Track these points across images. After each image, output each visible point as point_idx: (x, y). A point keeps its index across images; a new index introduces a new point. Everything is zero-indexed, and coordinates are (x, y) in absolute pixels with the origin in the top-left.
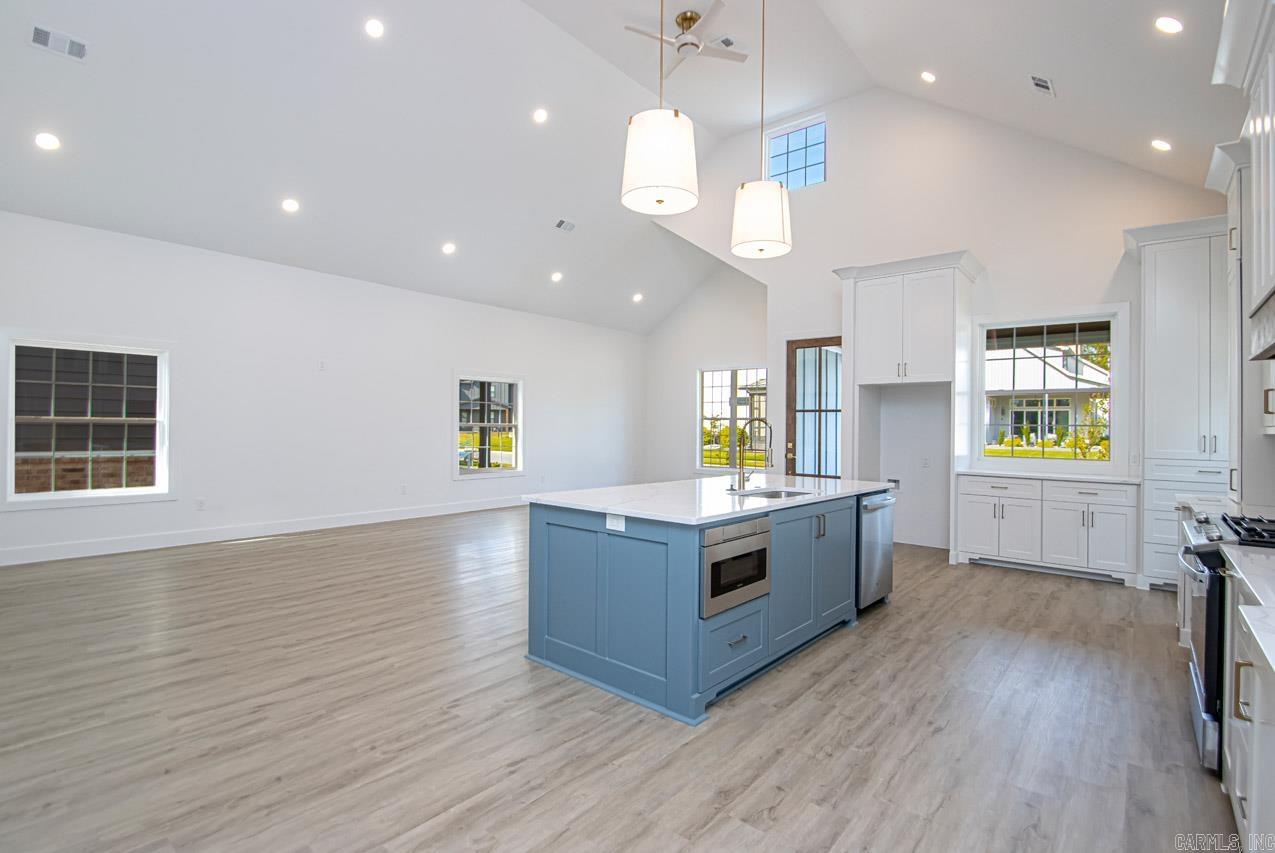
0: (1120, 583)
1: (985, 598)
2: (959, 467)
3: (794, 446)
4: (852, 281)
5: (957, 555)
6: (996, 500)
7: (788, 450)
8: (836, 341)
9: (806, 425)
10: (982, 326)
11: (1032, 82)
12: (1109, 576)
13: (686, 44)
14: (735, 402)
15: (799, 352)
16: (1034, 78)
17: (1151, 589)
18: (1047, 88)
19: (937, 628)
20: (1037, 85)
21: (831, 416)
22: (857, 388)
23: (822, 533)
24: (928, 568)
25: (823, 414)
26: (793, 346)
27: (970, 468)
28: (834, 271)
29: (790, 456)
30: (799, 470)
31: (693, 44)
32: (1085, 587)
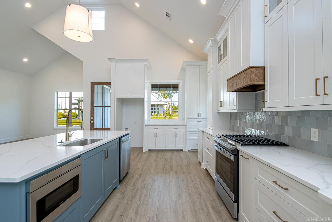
0: (182, 150)
1: (156, 163)
2: (146, 123)
3: (94, 118)
5: (145, 149)
6: (155, 132)
7: (91, 120)
8: (109, 84)
9: (98, 111)
10: (150, 83)
11: (165, 14)
12: (180, 149)
14: (71, 104)
15: (96, 86)
16: (166, 12)
17: (189, 151)
18: (169, 17)
19: (146, 179)
20: (167, 15)
21: (106, 108)
22: (116, 99)
23: (107, 156)
24: (138, 155)
25: (104, 107)
26: (93, 84)
27: (148, 123)
28: (108, 59)
29: (92, 122)
30: (95, 127)
32: (176, 153)
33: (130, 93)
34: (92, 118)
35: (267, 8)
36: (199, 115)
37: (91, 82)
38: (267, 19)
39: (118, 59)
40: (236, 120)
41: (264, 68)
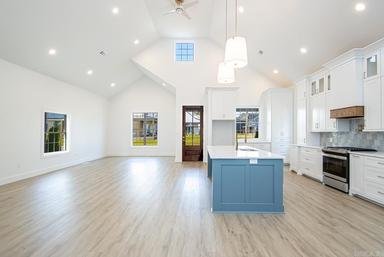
4: (211, 91)
7: (183, 139)
13: (179, 8)
31: (181, 9)
33: (224, 116)
34: (184, 137)
35: (366, 74)
36: (282, 134)
37: (183, 106)
38: (365, 80)
39: (214, 88)
40: (329, 137)
41: (363, 107)
